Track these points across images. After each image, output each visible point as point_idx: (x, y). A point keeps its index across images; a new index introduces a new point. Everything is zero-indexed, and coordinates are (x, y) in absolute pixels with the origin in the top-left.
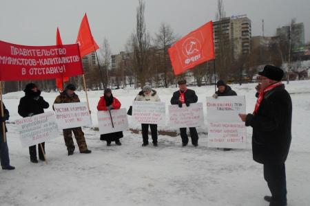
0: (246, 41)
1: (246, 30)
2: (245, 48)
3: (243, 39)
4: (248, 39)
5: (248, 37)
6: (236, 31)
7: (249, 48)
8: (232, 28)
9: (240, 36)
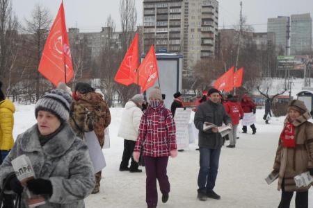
0: (208, 36)
1: (208, 16)
2: (207, 48)
3: (203, 32)
4: (210, 33)
5: (211, 29)
6: (193, 18)
7: (212, 49)
8: (186, 12)
9: (199, 26)
